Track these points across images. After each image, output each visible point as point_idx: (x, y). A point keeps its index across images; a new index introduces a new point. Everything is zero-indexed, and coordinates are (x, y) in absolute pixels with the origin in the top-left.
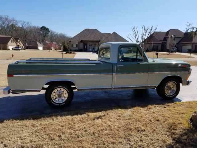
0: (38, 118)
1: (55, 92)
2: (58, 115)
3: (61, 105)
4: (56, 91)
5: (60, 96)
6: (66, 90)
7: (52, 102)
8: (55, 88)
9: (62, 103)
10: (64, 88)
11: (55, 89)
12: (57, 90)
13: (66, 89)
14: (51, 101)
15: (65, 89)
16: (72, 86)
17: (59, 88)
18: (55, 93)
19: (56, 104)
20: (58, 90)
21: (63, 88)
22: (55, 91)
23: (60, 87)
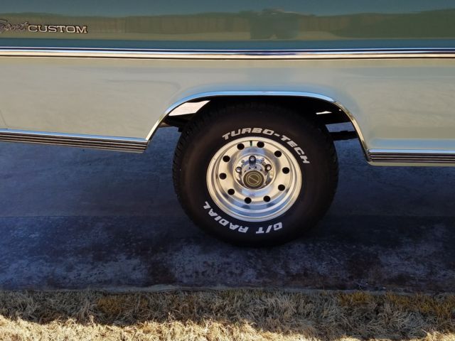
0: (128, 313)
1: (229, 154)
2: (244, 311)
3: (260, 231)
4: (235, 149)
5: (254, 180)
6: (291, 150)
7: (212, 213)
8: (226, 136)
9: (265, 224)
10: (278, 140)
11: (225, 142)
12: (241, 147)
13: (292, 143)
14: (207, 206)
15: (285, 144)
16: (332, 128)
17: (247, 135)
18: (226, 159)
19: (233, 227)
20: (247, 145)
21: (273, 138)
22: (230, 149)
23: (256, 130)
